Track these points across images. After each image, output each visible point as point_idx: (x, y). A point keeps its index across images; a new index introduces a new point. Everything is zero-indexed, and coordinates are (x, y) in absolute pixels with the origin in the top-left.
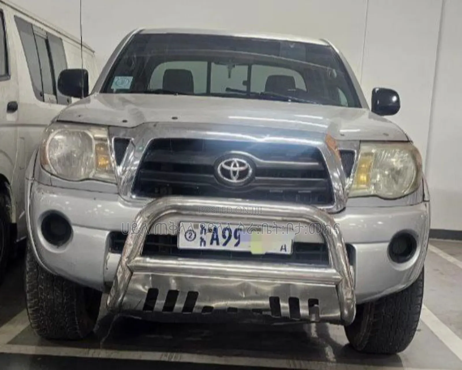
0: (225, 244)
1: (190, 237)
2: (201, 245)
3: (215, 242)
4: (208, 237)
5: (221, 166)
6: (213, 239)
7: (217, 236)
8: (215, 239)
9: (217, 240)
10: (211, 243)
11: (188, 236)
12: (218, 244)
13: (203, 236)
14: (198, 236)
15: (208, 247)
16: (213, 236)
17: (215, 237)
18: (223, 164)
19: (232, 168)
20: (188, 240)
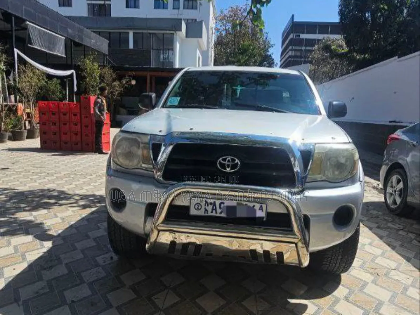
0: (221, 213)
1: (198, 208)
2: (205, 213)
3: (214, 211)
4: (210, 208)
5: (220, 161)
6: (213, 209)
7: (216, 208)
8: (214, 209)
9: (216, 209)
10: (212, 212)
11: (196, 207)
12: (216, 213)
13: (206, 207)
14: (203, 207)
15: (210, 214)
16: (213, 207)
17: (214, 208)
18: (221, 159)
19: (226, 163)
20: (196, 210)
